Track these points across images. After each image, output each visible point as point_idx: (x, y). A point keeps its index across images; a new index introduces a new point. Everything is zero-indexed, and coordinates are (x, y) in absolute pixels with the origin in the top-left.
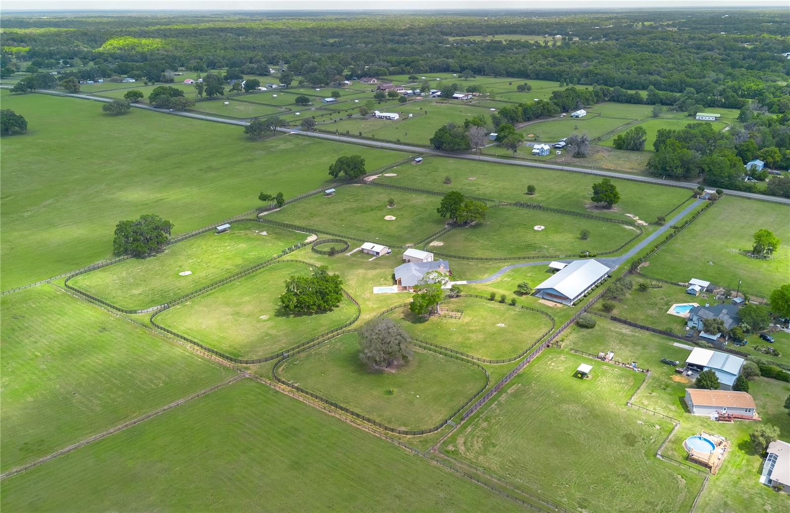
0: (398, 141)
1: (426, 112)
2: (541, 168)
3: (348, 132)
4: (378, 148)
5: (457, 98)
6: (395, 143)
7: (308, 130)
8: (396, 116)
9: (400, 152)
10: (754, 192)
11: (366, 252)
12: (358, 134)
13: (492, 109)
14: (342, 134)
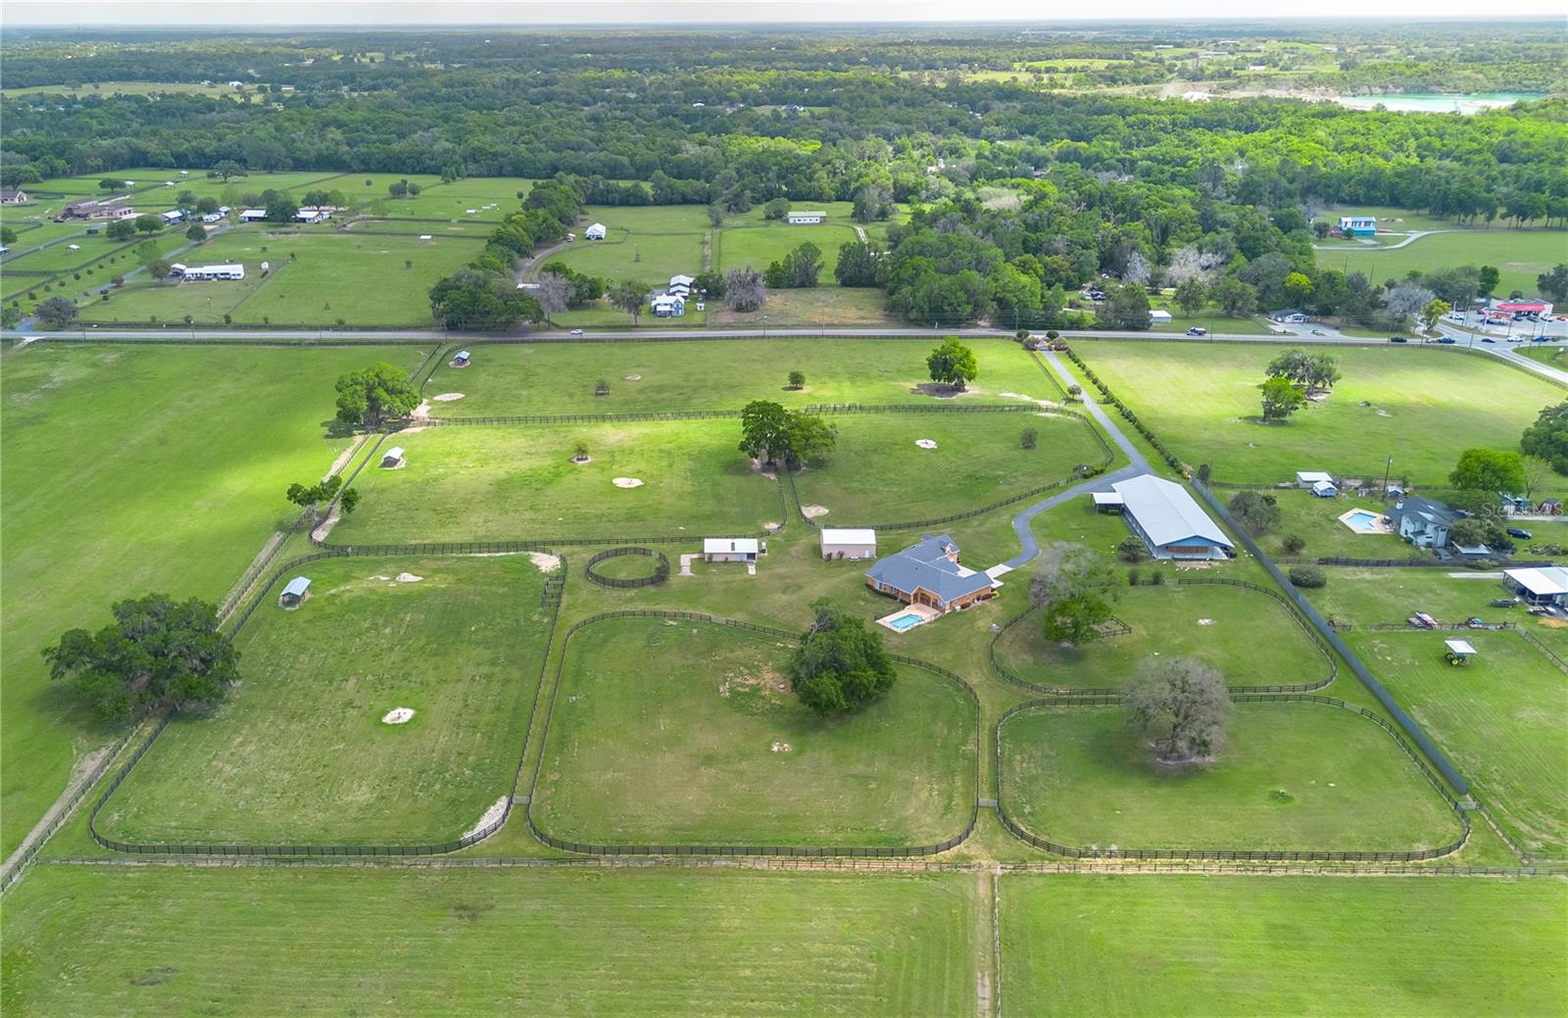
0: (341, 322)
1: (293, 255)
2: (727, 338)
3: (188, 320)
4: (312, 344)
5: (303, 220)
6: (335, 329)
7: (60, 328)
8: (237, 270)
9: (383, 347)
10: (1083, 329)
11: (722, 559)
12: (224, 321)
13: (423, 237)
14: (171, 326)
